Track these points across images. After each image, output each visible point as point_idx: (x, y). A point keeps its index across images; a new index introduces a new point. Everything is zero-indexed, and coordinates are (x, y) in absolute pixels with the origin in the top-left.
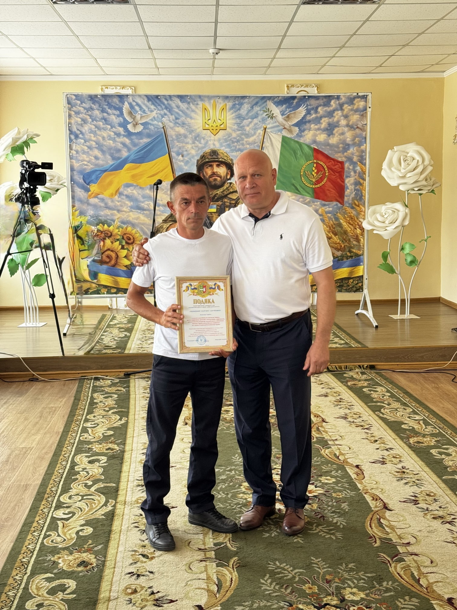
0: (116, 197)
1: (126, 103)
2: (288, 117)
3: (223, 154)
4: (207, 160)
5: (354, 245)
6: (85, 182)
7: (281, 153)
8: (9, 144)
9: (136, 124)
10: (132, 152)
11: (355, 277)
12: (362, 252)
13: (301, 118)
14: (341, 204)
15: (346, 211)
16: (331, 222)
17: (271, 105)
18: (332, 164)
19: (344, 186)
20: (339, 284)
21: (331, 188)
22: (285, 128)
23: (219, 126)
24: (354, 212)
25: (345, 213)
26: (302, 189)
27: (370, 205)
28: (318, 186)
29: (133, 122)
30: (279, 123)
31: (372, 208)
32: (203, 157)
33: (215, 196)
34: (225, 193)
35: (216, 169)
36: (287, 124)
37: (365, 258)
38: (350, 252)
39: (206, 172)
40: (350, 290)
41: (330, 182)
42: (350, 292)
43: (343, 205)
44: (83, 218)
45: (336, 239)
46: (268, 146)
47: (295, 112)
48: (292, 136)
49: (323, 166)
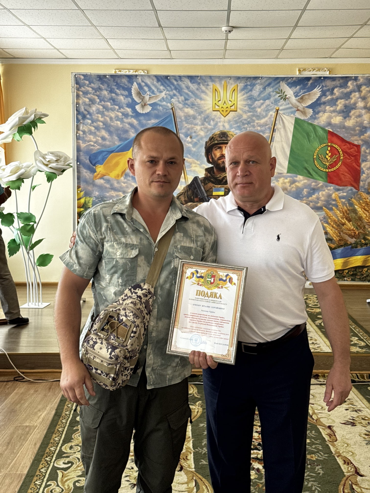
0: (122, 178)
1: (135, 84)
2: (302, 98)
4: (216, 142)
6: (91, 163)
7: (293, 136)
8: (15, 123)
9: (145, 105)
13: (315, 100)
14: (356, 189)
15: (361, 196)
16: (345, 207)
17: (284, 87)
18: (348, 147)
19: (360, 171)
20: (352, 272)
21: (346, 172)
22: (298, 110)
23: (229, 107)
25: (360, 198)
26: (314, 173)
28: (332, 170)
29: (142, 103)
30: (292, 105)
32: (212, 139)
33: (223, 178)
35: (225, 151)
36: (301, 106)
38: (365, 239)
39: (215, 155)
40: (364, 279)
41: (345, 166)
42: (365, 281)
43: (359, 190)
44: (88, 199)
45: (349, 225)
46: (280, 129)
47: (310, 94)
48: (306, 118)
49: (337, 150)
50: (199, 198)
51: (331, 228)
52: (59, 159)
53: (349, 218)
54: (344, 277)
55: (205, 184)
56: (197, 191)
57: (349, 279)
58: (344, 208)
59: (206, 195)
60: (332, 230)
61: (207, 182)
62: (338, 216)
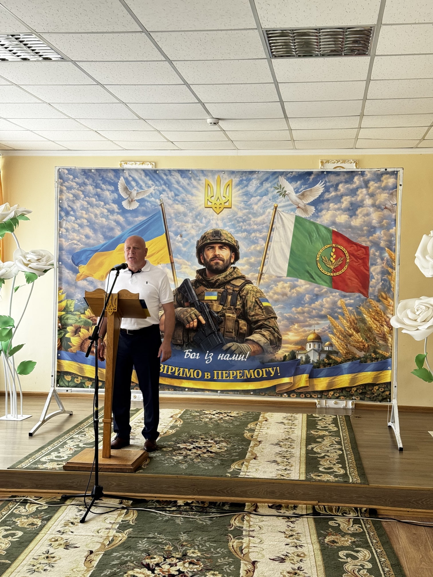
1: (122, 178)
2: (303, 195)
3: (227, 235)
4: (209, 241)
5: (380, 345)
6: (74, 263)
7: (294, 236)
9: (132, 201)
10: (125, 231)
11: (382, 384)
12: (390, 353)
13: (318, 196)
14: (365, 296)
15: (371, 304)
16: (353, 316)
17: (283, 181)
18: (355, 249)
19: (369, 275)
20: (361, 391)
21: (353, 277)
22: (299, 207)
23: (223, 203)
24: (380, 306)
25: (369, 306)
26: (317, 277)
27: (402, 297)
28: (337, 274)
29: (129, 199)
30: (292, 201)
31: (403, 302)
32: (204, 238)
33: (216, 281)
34: (228, 278)
35: (218, 252)
36: (301, 203)
37: (394, 361)
38: (375, 352)
39: (207, 255)
40: (374, 399)
41: (351, 270)
42: (375, 401)
43: (368, 297)
44: (70, 302)
45: (358, 337)
46: (279, 227)
47: (311, 189)
48: (308, 217)
49: (343, 251)
50: (190, 302)
51: (337, 339)
52: (41, 258)
53: (357, 328)
54: (352, 395)
55: (196, 287)
56: (187, 295)
57: (357, 398)
58: (351, 317)
59: (197, 299)
60: (338, 342)
61: (198, 285)
62: (344, 326)
